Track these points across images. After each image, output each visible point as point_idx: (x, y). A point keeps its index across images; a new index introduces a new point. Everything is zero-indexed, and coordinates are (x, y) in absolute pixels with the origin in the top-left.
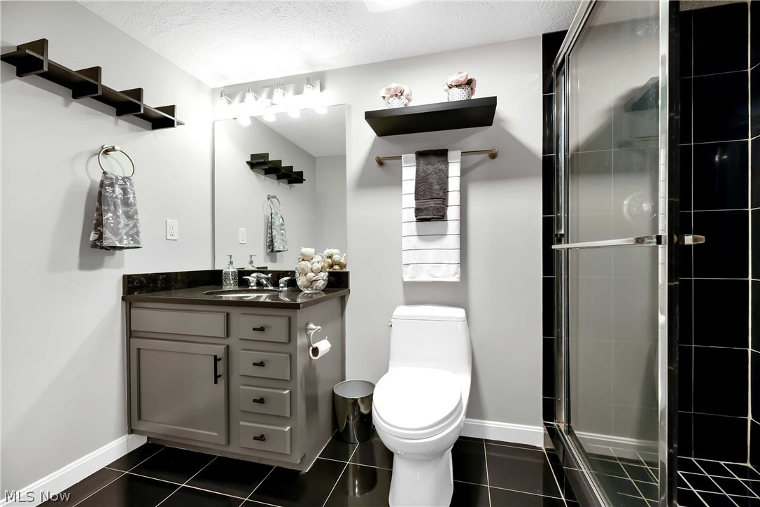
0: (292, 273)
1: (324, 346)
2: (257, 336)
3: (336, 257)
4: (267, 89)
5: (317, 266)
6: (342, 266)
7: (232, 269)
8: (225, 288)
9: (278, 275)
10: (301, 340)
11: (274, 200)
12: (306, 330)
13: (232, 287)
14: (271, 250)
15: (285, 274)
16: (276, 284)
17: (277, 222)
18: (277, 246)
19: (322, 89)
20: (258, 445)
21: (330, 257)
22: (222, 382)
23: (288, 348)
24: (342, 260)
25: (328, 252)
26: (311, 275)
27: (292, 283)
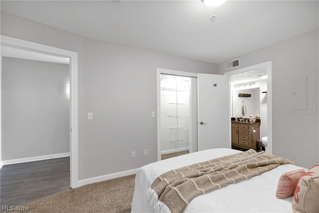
0: (249, 119)
1: (254, 131)
2: (243, 128)
3: (258, 116)
4: (243, 85)
5: (253, 118)
6: (259, 118)
7: (237, 118)
8: (235, 121)
9: (246, 119)
10: (250, 130)
11: (244, 102)
12: (251, 128)
13: (237, 121)
14: (243, 114)
15: (247, 119)
16: (245, 121)
17: (244, 107)
18: (244, 113)
19: (254, 84)
20: (243, 144)
21: (257, 116)
22: (238, 134)
23: (248, 130)
24: (259, 117)
25: (256, 115)
26: (252, 120)
27: (249, 121)
